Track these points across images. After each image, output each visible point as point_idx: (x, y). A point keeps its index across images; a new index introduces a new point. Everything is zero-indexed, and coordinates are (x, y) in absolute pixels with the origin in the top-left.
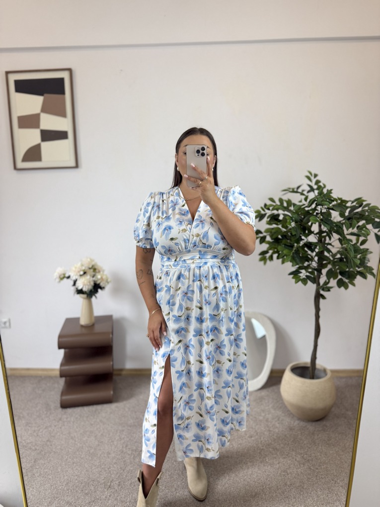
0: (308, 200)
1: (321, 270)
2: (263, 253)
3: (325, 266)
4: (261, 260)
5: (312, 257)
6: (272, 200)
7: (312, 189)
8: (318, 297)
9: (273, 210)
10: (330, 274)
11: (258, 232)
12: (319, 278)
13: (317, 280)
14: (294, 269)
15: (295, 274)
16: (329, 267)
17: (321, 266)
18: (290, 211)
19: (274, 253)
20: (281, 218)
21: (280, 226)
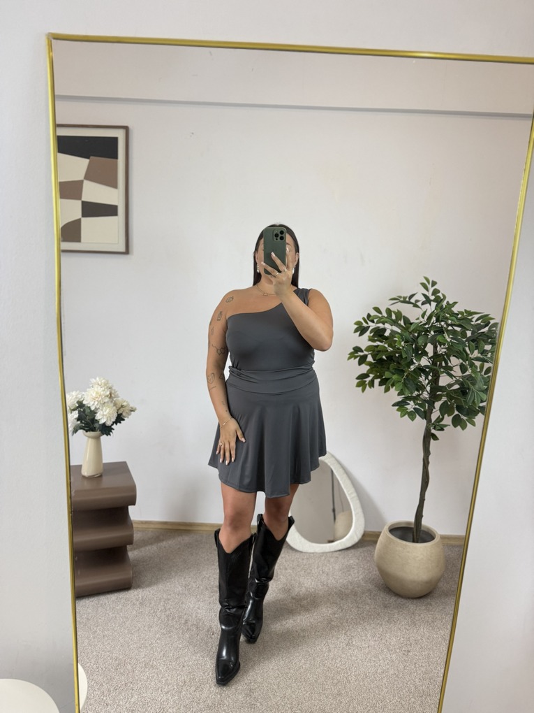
1: (434, 403)
2: (362, 377)
3: (439, 398)
4: (358, 385)
5: (423, 385)
6: (377, 310)
7: (428, 301)
8: (428, 437)
9: (377, 323)
10: (445, 409)
11: (357, 349)
12: (431, 413)
13: (428, 415)
14: (400, 399)
15: (401, 405)
16: (444, 399)
17: (434, 397)
18: (399, 326)
19: (376, 377)
20: (387, 334)
21: (386, 346)
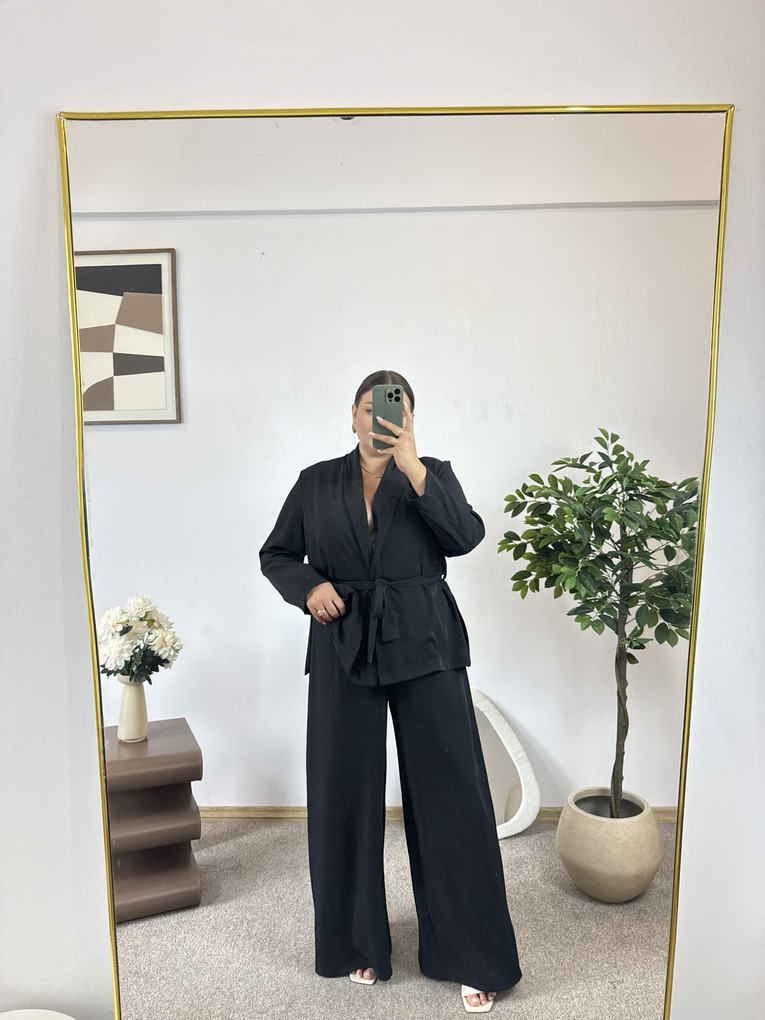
0: (601, 480)
1: (628, 607)
2: (520, 577)
3: (633, 601)
4: (515, 589)
6: (536, 478)
7: (607, 463)
8: (623, 659)
9: (538, 496)
10: (644, 618)
11: (511, 536)
12: (625, 623)
13: (620, 626)
14: (577, 604)
15: (580, 613)
16: (641, 603)
17: (627, 600)
19: (540, 575)
20: (552, 512)
21: (552, 527)
